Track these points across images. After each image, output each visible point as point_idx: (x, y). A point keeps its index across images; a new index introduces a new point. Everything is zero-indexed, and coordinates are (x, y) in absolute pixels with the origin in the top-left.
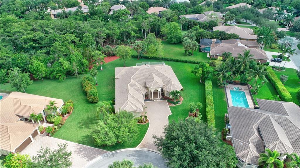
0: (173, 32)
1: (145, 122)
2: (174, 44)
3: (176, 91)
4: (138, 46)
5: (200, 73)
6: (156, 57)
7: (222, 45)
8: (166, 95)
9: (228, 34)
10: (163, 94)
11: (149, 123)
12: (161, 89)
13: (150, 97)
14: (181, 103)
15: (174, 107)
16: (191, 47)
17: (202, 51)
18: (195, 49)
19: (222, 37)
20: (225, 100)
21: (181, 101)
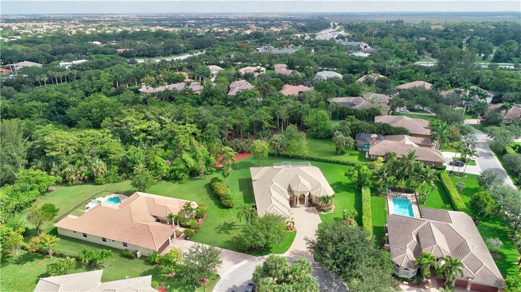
0: (320, 124)
1: (292, 230)
2: (321, 138)
3: (327, 196)
4: (276, 141)
5: (355, 177)
6: (299, 156)
7: (385, 143)
8: (314, 201)
9: (394, 128)
10: (310, 201)
11: (296, 232)
12: (308, 193)
13: (295, 203)
14: (332, 211)
15: (324, 215)
16: (345, 144)
17: (359, 149)
18: (350, 146)
19: (387, 131)
20: (386, 209)
21: (333, 209)
